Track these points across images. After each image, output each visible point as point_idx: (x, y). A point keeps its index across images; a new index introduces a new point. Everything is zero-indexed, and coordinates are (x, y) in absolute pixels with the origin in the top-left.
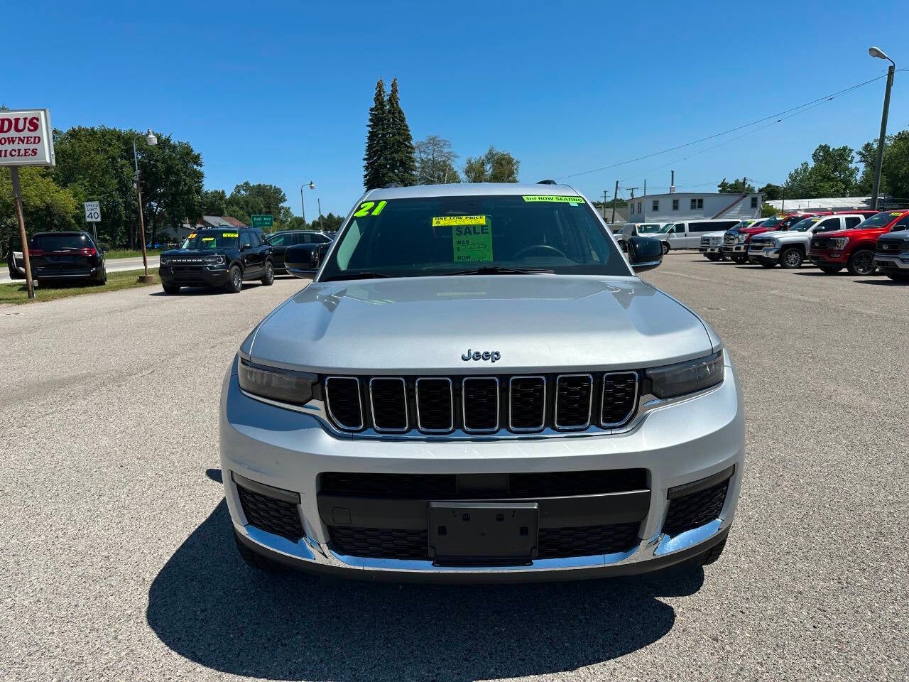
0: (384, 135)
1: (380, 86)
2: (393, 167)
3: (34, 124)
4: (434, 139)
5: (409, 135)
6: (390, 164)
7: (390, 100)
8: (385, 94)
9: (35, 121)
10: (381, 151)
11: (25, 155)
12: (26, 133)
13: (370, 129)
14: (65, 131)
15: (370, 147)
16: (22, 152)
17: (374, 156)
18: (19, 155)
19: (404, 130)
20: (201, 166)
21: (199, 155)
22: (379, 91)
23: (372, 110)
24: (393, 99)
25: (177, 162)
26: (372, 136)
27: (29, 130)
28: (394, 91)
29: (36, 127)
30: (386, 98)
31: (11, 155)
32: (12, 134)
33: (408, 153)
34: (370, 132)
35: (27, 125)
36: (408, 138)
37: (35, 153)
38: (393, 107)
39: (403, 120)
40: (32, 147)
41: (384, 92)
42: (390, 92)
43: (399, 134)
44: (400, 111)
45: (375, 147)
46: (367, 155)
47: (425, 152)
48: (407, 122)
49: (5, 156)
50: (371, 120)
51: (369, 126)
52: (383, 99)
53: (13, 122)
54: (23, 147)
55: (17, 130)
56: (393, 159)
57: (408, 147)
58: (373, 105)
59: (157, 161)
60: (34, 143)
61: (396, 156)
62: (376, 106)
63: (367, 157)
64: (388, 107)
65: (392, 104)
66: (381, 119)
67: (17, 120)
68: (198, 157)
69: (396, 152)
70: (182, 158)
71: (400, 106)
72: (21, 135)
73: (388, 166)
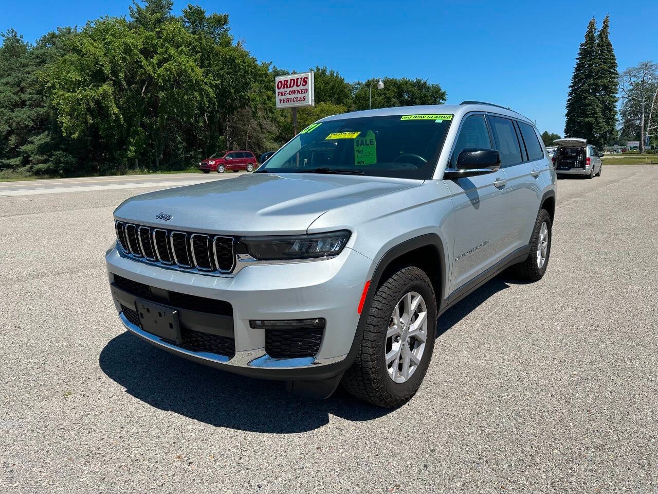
0: (590, 65)
1: (592, 25)
2: (596, 90)
3: (305, 81)
4: (646, 64)
5: (615, 63)
6: (592, 89)
7: (600, 36)
8: (596, 31)
9: (306, 79)
10: (586, 78)
11: (300, 101)
12: (301, 87)
13: (578, 61)
14: (364, 83)
15: (576, 76)
16: (299, 99)
17: (579, 84)
18: (297, 101)
19: (610, 59)
20: (445, 100)
21: (445, 92)
22: (591, 29)
23: (582, 45)
24: (604, 33)
25: (429, 98)
26: (579, 67)
27: (303, 85)
28: (606, 27)
29: (306, 82)
30: (596, 34)
31: (294, 101)
32: (295, 88)
33: (612, 78)
34: (578, 64)
35: (302, 82)
36: (614, 65)
37: (305, 99)
38: (602, 41)
39: (610, 51)
40: (303, 95)
41: (595, 29)
42: (601, 28)
43: (605, 63)
44: (609, 43)
45: (580, 76)
46: (572, 83)
47: (635, 76)
48: (614, 52)
49: (291, 102)
50: (580, 54)
51: (577, 59)
52: (593, 35)
53: (296, 81)
54: (299, 95)
55: (298, 86)
56: (596, 85)
57: (612, 73)
58: (584, 41)
59: (416, 98)
60: (305, 93)
61: (599, 82)
62: (586, 42)
63: (572, 85)
64: (597, 41)
65: (602, 38)
66: (590, 53)
67: (297, 79)
68: (444, 94)
69: (599, 78)
70: (432, 96)
71: (609, 39)
72: (299, 88)
73: (591, 91)
